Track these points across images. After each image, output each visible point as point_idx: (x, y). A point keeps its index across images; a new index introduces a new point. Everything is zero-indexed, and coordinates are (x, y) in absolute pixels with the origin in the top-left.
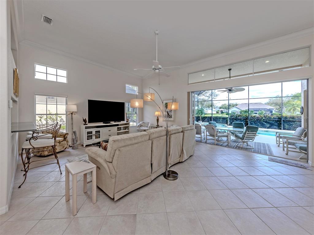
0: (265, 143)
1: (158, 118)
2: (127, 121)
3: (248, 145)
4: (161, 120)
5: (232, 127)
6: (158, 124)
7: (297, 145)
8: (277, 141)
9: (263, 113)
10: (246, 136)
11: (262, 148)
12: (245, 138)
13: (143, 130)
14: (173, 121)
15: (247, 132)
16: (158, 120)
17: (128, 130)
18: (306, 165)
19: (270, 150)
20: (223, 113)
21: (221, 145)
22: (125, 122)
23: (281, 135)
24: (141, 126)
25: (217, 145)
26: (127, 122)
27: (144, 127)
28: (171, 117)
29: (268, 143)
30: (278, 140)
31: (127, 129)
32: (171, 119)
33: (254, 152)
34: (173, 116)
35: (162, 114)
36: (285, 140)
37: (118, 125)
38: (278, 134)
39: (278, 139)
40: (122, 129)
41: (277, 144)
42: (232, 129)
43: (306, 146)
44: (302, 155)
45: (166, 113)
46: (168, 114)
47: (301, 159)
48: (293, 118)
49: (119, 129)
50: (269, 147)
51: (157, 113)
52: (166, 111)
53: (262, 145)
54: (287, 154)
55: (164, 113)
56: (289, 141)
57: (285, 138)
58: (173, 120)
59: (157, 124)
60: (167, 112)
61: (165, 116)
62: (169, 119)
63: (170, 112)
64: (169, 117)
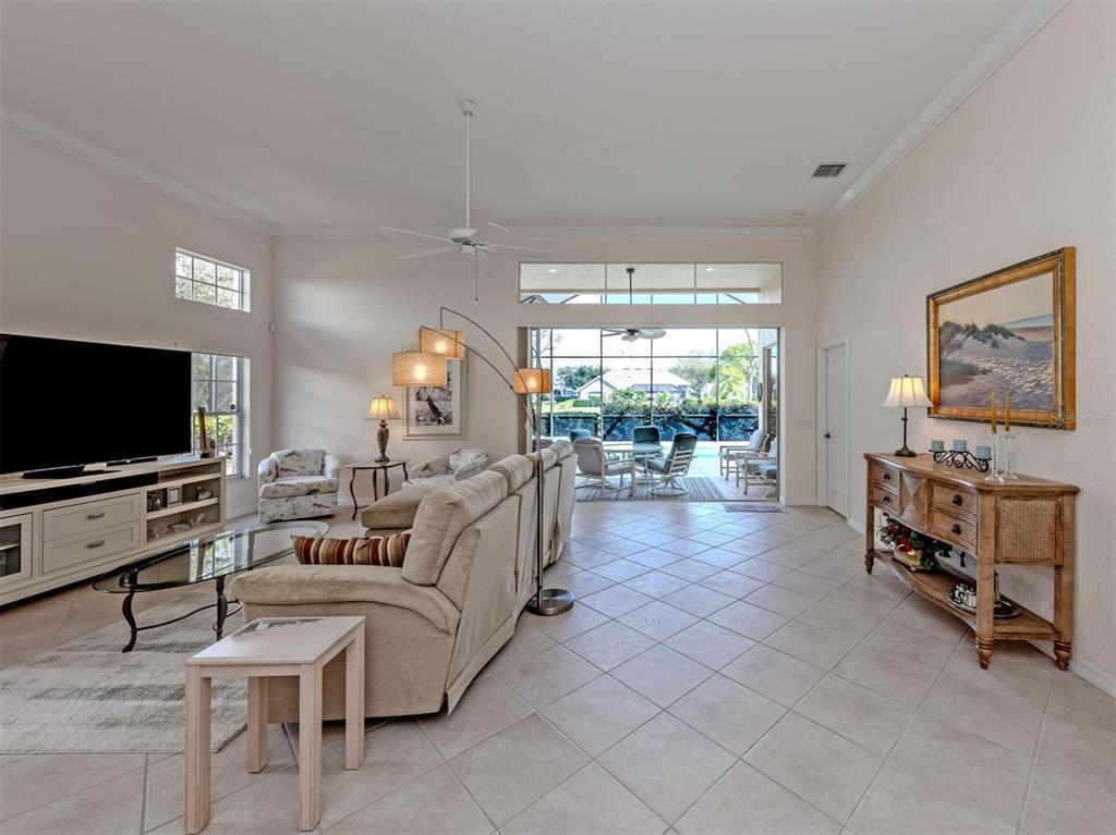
0: (702, 476)
1: (383, 426)
2: (209, 450)
3: (673, 488)
4: (397, 432)
5: (631, 442)
6: (383, 451)
7: (761, 467)
8: (722, 467)
9: (668, 398)
10: (674, 462)
11: (702, 490)
12: (672, 469)
13: (305, 490)
14: (461, 435)
15: (677, 452)
16: (383, 437)
17: (213, 501)
18: (778, 505)
19: (717, 492)
20: (564, 399)
21: (616, 499)
22: (193, 457)
23: (731, 452)
24: (277, 471)
25: (602, 499)
26: (204, 456)
27: (300, 475)
28: (448, 420)
29: (707, 475)
30: (724, 464)
31: (207, 494)
32: (447, 426)
33: (693, 499)
34: (456, 418)
35: (402, 412)
36: (742, 461)
37: (151, 478)
38: (724, 450)
39: (724, 462)
40: (174, 496)
41: (722, 474)
42: (630, 447)
43: (775, 467)
44: (769, 489)
45: (425, 406)
46: (434, 409)
47: (767, 496)
48: (735, 410)
49: (158, 500)
50: (712, 485)
51: (379, 407)
52: (425, 397)
53: (698, 482)
54: (745, 493)
55: (414, 404)
56: (749, 462)
57: (739, 457)
58: (457, 431)
59: (380, 454)
60: (430, 400)
61: (418, 420)
62: (435, 428)
63: (441, 399)
64: (440, 422)
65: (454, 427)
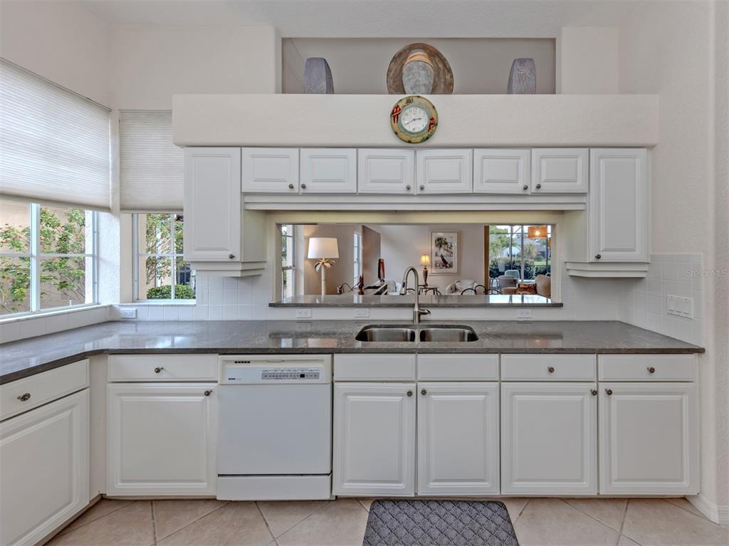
1: (426, 268)
6: (426, 281)
14: (457, 274)
32: (450, 269)
46: (444, 260)
51: (424, 259)
52: (439, 255)
55: (434, 258)
58: (456, 271)
60: (442, 256)
61: (436, 266)
62: (445, 270)
63: (447, 255)
64: (447, 267)
65: (454, 270)
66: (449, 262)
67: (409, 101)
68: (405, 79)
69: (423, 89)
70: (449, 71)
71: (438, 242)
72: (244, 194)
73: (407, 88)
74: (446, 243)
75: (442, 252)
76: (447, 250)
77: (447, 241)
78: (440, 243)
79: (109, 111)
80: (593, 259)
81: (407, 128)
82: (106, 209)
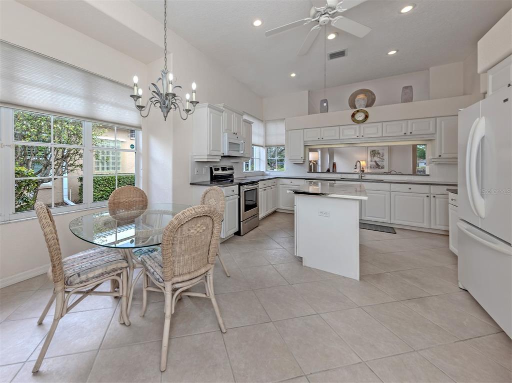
66: (381, 165)
67: (358, 111)
68: (356, 103)
69: (363, 106)
70: (374, 95)
71: (372, 153)
72: (304, 141)
73: (357, 106)
74: (379, 153)
75: (376, 159)
76: (379, 158)
77: (380, 152)
78: (374, 153)
79: (262, 121)
80: (438, 157)
81: (357, 119)
82: (262, 146)
